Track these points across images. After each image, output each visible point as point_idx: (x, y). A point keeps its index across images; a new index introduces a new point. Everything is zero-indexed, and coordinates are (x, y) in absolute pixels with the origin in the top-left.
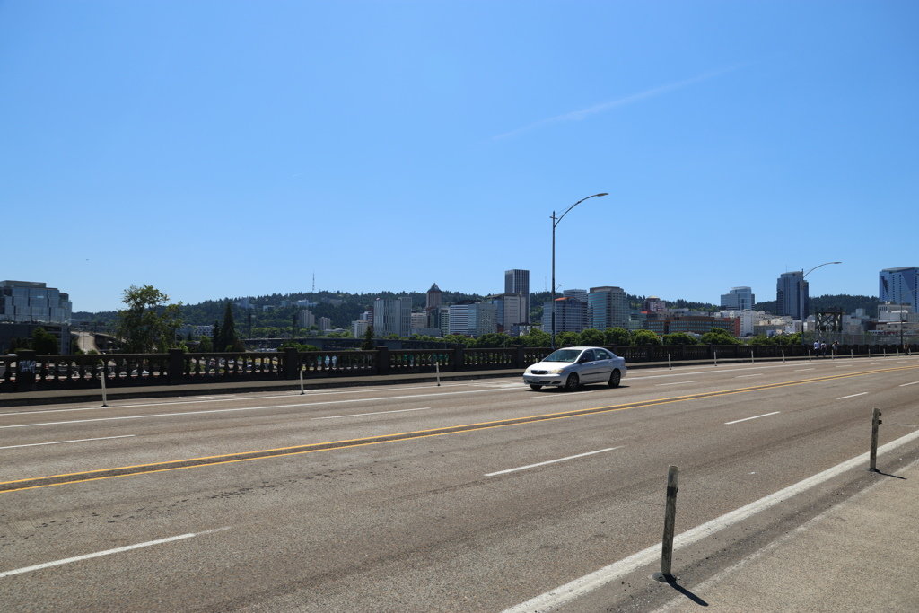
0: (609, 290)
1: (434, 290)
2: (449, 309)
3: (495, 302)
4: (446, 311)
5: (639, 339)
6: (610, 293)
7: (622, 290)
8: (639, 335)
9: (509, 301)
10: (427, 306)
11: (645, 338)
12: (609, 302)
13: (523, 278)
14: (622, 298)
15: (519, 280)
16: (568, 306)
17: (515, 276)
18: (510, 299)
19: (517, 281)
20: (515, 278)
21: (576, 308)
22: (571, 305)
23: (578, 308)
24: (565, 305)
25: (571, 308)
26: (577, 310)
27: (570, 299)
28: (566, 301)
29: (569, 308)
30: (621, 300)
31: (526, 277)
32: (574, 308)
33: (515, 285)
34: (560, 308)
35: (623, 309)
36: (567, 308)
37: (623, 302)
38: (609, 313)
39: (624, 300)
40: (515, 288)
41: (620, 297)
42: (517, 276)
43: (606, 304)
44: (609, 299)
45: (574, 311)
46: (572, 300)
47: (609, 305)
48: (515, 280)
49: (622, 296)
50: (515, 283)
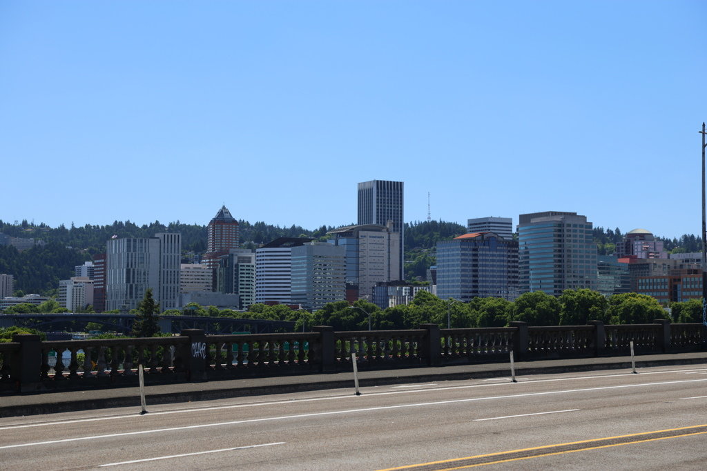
0: (559, 219)
1: (223, 219)
2: (253, 256)
3: (342, 241)
4: (249, 260)
5: (627, 310)
6: (561, 225)
7: (584, 218)
8: (627, 302)
9: (368, 241)
10: (210, 250)
11: (640, 309)
12: (560, 241)
13: (391, 197)
14: (584, 234)
15: (384, 200)
16: (482, 250)
17: (378, 193)
18: (370, 237)
19: (381, 203)
20: (378, 196)
21: (498, 253)
22: (487, 247)
23: (502, 253)
24: (476, 247)
25: (488, 253)
26: (500, 256)
27: (485, 236)
28: (478, 241)
29: (484, 253)
30: (581, 236)
31: (398, 194)
32: (495, 253)
33: (378, 209)
34: (467, 252)
35: (587, 254)
36: (480, 252)
37: (586, 242)
38: (560, 261)
39: (587, 237)
40: (378, 216)
41: (581, 231)
42: (381, 193)
43: (553, 245)
44: (559, 236)
45: (494, 258)
46: (490, 237)
47: (560, 246)
48: (378, 199)
49: (584, 229)
50: (378, 206)
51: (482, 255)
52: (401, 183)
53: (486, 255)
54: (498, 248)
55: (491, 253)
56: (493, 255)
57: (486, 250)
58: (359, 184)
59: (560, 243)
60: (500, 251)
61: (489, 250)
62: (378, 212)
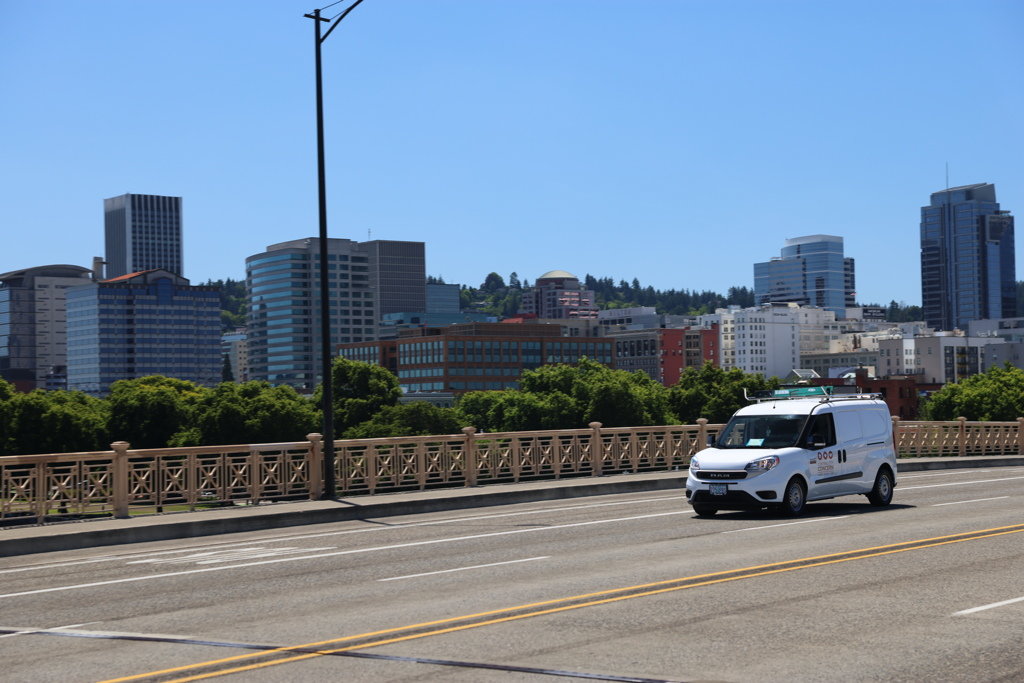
0: (302, 245)
6: (306, 256)
9: (55, 294)
12: (305, 285)
13: (159, 222)
14: (350, 272)
15: (147, 227)
16: (143, 302)
17: (134, 215)
18: (57, 287)
19: (141, 232)
20: (134, 220)
21: (176, 308)
22: (154, 298)
23: (183, 308)
24: (131, 298)
25: (154, 307)
26: (179, 312)
27: (150, 277)
28: (135, 286)
29: (146, 307)
30: (344, 276)
31: (171, 217)
32: (169, 308)
33: (134, 243)
34: (111, 307)
35: (356, 308)
36: (138, 307)
37: (354, 285)
38: (306, 321)
39: (355, 277)
40: (134, 255)
41: (345, 267)
42: (140, 215)
43: (289, 293)
44: (305, 276)
45: (168, 317)
46: (159, 279)
47: (305, 294)
48: (134, 227)
49: (349, 263)
50: (134, 238)
51: (142, 312)
52: (176, 199)
53: (151, 312)
54: (176, 298)
55: (161, 307)
56: (165, 312)
57: (150, 302)
58: (106, 201)
59: (305, 289)
60: (180, 303)
61: (157, 303)
62: (134, 249)
